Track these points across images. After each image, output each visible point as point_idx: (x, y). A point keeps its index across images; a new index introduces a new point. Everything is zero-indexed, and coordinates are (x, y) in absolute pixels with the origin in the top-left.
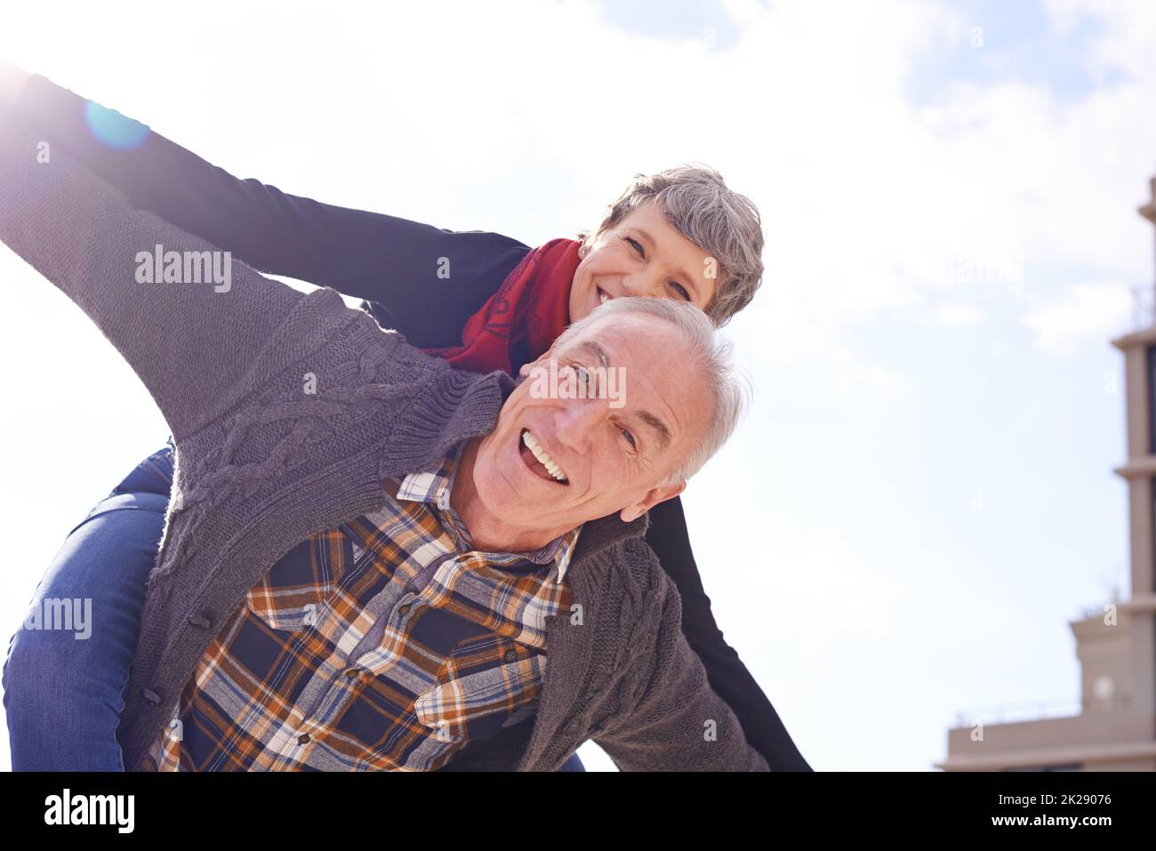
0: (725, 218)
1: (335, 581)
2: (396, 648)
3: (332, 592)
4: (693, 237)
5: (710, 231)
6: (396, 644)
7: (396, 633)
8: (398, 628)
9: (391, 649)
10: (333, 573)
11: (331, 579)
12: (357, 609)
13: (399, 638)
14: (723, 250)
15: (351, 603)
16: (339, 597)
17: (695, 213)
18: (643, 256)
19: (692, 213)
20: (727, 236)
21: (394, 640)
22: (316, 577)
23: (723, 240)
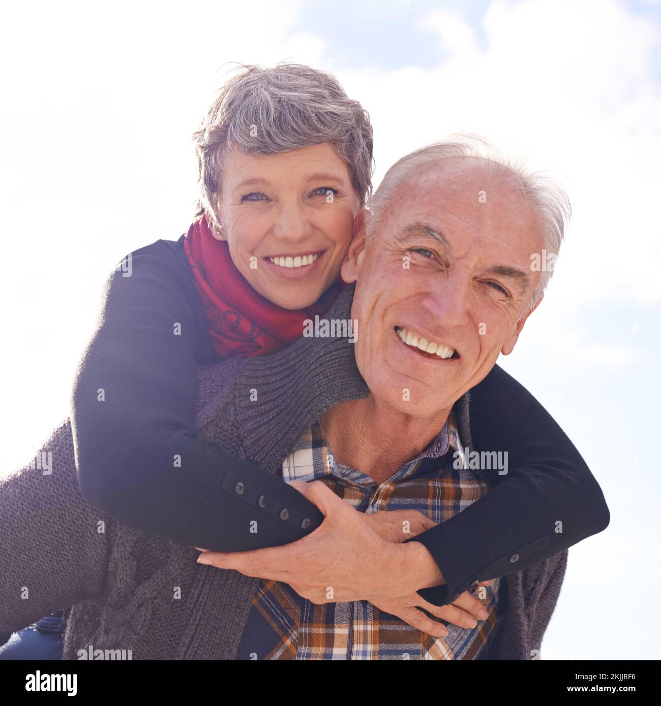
0: (293, 106)
1: (298, 623)
2: (370, 639)
3: (301, 634)
4: (286, 148)
5: (292, 128)
6: (369, 634)
7: (365, 624)
8: (365, 619)
9: (365, 642)
10: (292, 617)
11: (293, 623)
12: (330, 631)
13: (370, 628)
14: (318, 131)
15: (321, 631)
16: (309, 634)
17: (268, 128)
18: (268, 200)
19: (266, 129)
20: (310, 117)
21: (365, 632)
22: (281, 633)
23: (310, 124)
